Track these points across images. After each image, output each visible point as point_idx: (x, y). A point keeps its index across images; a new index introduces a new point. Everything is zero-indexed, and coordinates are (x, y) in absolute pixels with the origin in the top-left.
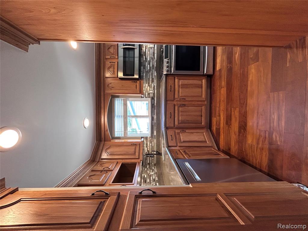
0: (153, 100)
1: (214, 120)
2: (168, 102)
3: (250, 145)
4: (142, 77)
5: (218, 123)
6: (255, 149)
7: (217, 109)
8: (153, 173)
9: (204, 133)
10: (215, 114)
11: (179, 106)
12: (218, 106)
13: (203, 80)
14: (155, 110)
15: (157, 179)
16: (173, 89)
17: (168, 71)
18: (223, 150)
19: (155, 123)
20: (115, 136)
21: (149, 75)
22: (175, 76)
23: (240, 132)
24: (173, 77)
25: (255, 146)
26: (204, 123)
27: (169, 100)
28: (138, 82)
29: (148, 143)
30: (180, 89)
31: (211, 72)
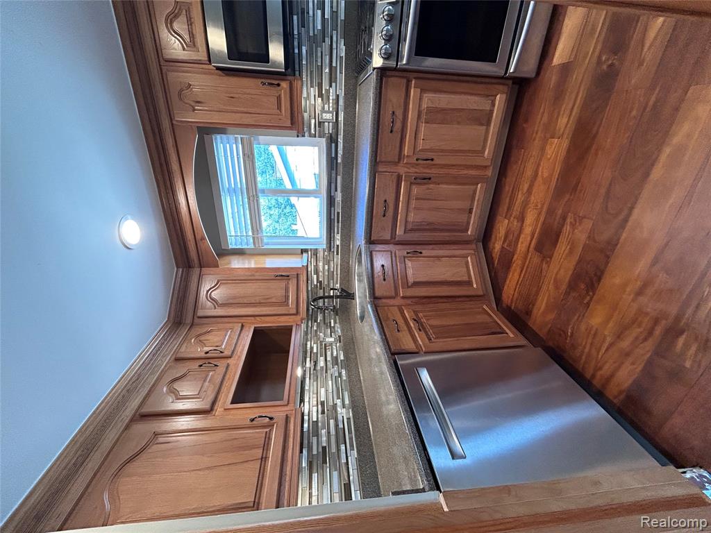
0: (333, 145)
1: (502, 227)
2: (381, 168)
3: (594, 329)
4: (297, 61)
5: (511, 237)
6: (606, 345)
7: (520, 197)
8: (332, 340)
9: (469, 258)
10: (509, 209)
11: (413, 180)
12: (525, 191)
13: (498, 97)
14: (339, 178)
15: (342, 358)
16: (398, 125)
17: (387, 57)
18: (509, 307)
19: (338, 213)
20: (230, 247)
21: (319, 54)
22: (412, 75)
23: (572, 286)
24: (404, 81)
25: (609, 340)
26: (471, 232)
27: (382, 162)
28: (284, 85)
29: (321, 264)
30: (423, 127)
31: (529, 69)
